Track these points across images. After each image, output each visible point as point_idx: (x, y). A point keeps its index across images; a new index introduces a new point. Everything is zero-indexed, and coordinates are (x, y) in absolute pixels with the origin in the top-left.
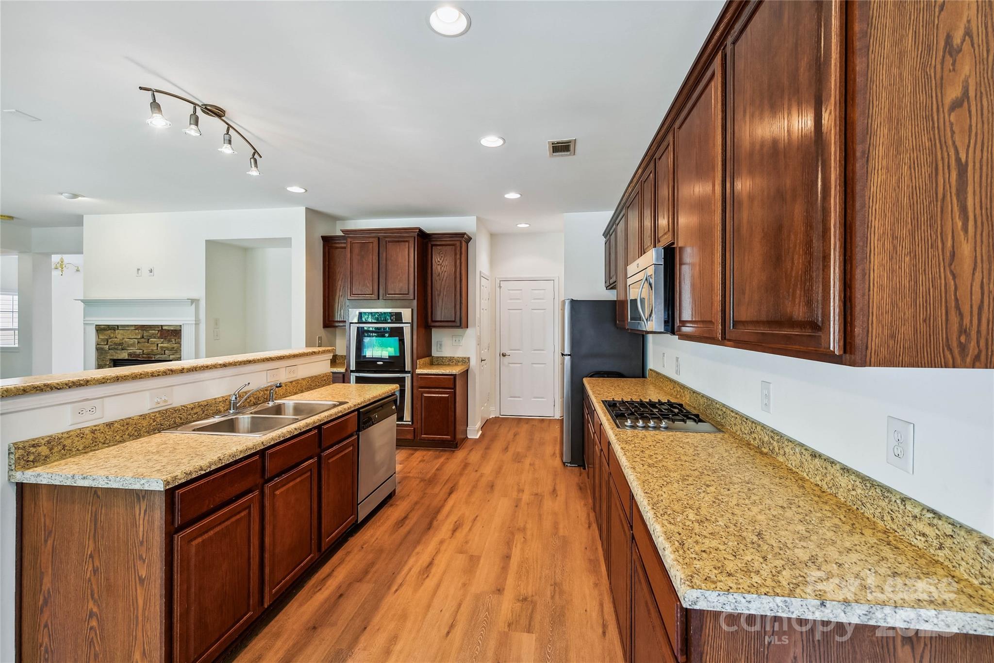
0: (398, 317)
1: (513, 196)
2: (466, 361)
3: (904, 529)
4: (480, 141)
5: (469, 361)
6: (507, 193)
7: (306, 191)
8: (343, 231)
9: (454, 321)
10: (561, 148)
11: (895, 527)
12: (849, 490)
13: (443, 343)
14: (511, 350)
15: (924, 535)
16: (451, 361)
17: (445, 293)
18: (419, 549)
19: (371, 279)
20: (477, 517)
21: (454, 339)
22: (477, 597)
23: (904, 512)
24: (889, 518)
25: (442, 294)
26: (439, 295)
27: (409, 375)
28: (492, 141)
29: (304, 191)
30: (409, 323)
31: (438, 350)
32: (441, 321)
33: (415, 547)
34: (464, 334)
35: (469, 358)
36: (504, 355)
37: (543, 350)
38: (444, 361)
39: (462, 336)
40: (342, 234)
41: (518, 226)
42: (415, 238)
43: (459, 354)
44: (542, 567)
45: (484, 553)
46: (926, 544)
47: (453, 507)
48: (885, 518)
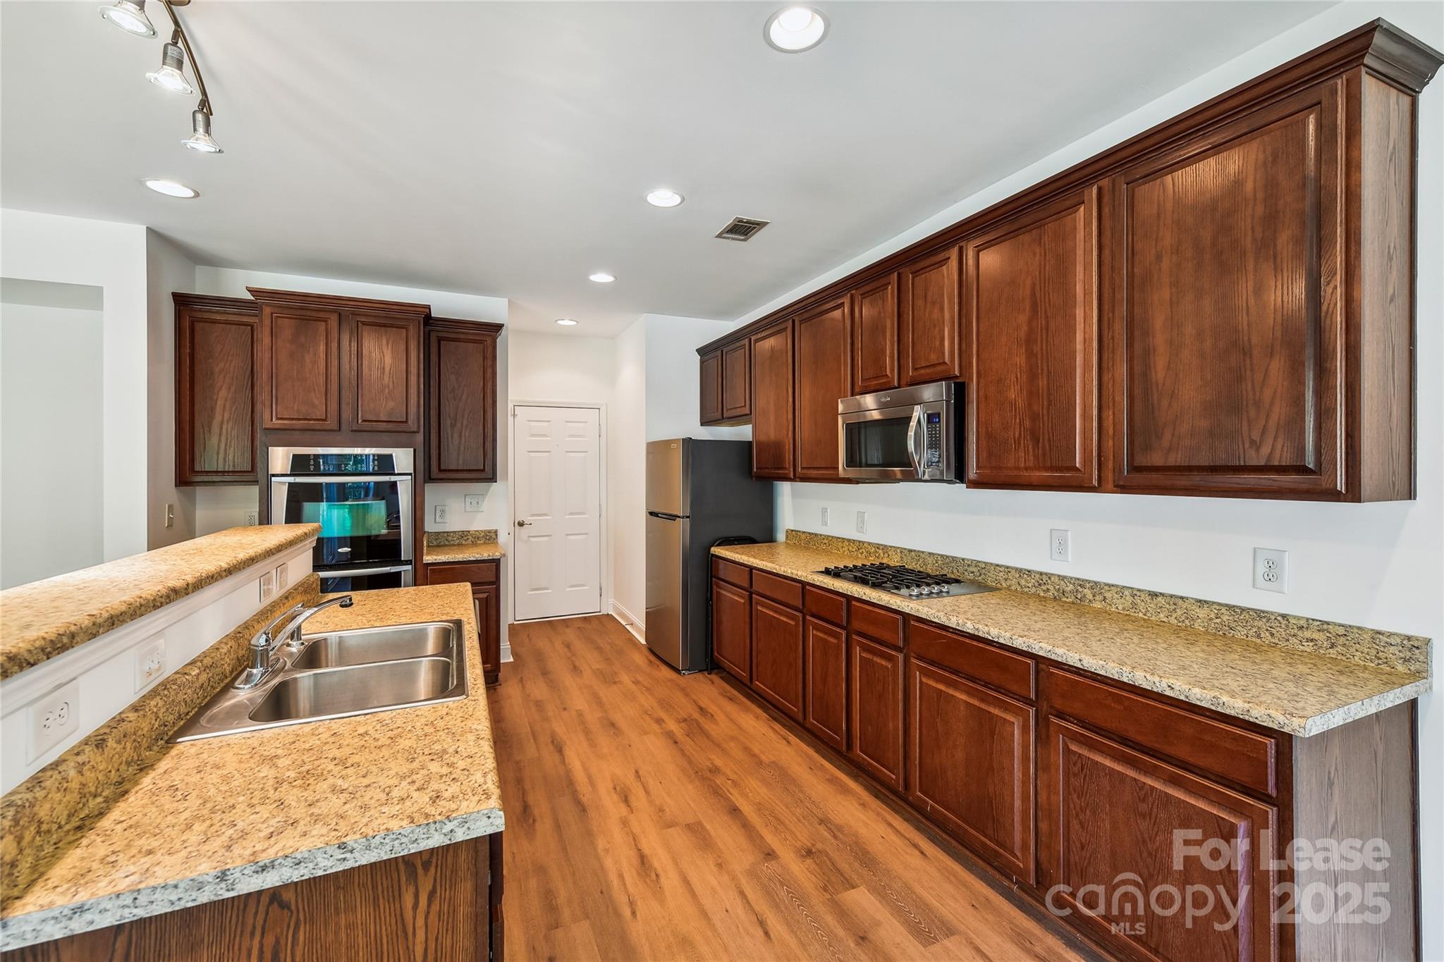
0: (385, 464)
1: (602, 278)
2: (490, 537)
3: (1288, 640)
4: (647, 196)
5: (497, 535)
6: (594, 273)
7: (197, 195)
8: (250, 290)
9: (483, 470)
10: (743, 229)
11: (1277, 641)
12: (1211, 619)
13: (447, 509)
14: (533, 515)
15: (1312, 640)
16: (464, 538)
17: (465, 423)
18: (601, 844)
19: (323, 390)
20: (637, 772)
21: (468, 500)
22: (752, 874)
23: (1287, 626)
24: (1268, 634)
25: (459, 425)
26: (453, 426)
27: (409, 567)
28: (663, 198)
29: (192, 194)
30: (410, 474)
31: (438, 520)
32: (457, 471)
33: (593, 844)
34: (487, 491)
35: (496, 532)
36: (521, 524)
37: (583, 513)
38: (450, 538)
39: (483, 495)
40: (249, 297)
41: (559, 322)
42: (419, 322)
43: (478, 524)
44: (788, 808)
45: (700, 816)
46: (1315, 647)
47: (586, 769)
48: (1262, 635)
